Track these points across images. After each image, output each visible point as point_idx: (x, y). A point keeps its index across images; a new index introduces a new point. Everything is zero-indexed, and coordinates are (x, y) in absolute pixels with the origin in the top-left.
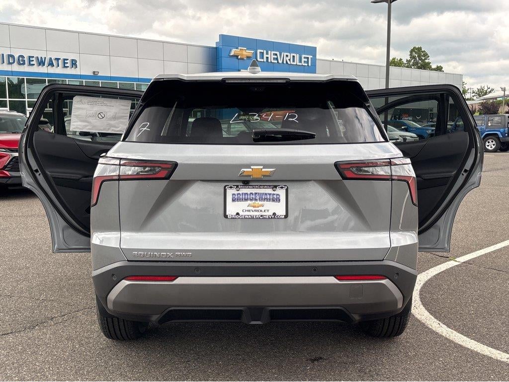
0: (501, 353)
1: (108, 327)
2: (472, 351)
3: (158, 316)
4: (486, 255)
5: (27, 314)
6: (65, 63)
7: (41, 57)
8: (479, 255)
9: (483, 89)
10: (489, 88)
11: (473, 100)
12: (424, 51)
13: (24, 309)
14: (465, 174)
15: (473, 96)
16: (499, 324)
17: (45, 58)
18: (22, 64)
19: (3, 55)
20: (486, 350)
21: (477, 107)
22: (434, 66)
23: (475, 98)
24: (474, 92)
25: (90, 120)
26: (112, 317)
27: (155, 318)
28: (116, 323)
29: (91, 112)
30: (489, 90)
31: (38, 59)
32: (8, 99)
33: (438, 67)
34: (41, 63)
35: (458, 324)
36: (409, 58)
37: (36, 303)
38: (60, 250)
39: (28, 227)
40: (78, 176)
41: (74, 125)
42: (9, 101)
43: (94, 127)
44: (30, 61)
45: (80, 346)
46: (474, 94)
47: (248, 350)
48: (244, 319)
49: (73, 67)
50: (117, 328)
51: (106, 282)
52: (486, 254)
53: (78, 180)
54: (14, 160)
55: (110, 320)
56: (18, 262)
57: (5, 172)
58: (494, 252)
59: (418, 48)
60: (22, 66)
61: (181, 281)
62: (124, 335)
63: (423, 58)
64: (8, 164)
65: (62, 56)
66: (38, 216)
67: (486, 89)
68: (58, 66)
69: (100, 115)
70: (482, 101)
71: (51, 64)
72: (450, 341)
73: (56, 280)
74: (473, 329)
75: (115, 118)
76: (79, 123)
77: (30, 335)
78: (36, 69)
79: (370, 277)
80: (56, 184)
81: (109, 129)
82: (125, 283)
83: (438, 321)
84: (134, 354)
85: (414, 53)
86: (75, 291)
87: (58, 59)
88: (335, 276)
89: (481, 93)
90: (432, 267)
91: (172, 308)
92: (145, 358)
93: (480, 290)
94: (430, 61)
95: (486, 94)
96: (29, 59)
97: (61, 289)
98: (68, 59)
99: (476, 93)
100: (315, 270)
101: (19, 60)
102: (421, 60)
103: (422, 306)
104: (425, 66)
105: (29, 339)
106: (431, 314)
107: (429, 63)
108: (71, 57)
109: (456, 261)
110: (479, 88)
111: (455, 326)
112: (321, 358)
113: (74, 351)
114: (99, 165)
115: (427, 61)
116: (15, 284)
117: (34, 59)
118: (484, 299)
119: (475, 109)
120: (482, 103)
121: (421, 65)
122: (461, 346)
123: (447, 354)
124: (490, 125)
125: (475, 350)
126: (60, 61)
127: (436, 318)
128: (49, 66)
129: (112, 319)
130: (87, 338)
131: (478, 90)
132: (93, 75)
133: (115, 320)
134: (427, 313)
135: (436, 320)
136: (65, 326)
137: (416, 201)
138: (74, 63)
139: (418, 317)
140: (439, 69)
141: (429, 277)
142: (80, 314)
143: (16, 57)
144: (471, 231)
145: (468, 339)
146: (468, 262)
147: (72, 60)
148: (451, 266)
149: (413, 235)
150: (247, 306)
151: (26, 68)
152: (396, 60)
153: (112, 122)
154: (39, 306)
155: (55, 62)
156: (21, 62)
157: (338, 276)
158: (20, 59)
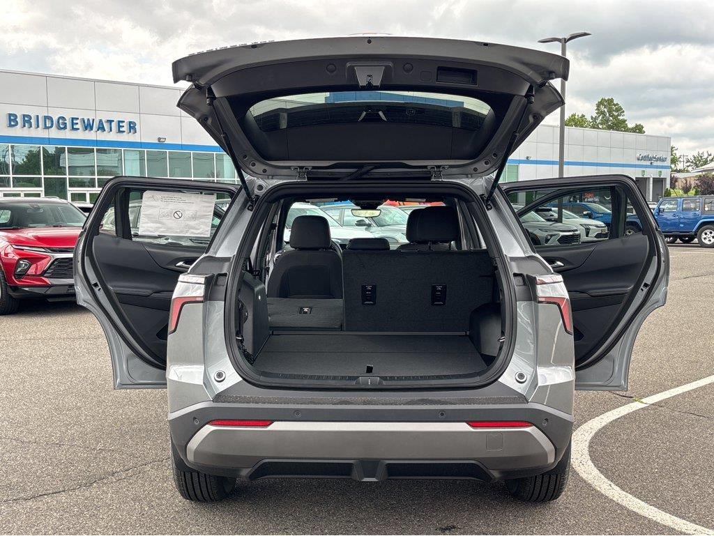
0: (688, 523)
1: (186, 484)
2: (649, 521)
3: (250, 469)
4: (683, 395)
5: (81, 467)
6: (119, 127)
7: (88, 120)
8: (674, 394)
9: (701, 157)
10: (710, 155)
11: (688, 171)
12: (617, 104)
13: (78, 461)
14: (646, 290)
15: (688, 166)
16: (690, 486)
17: (93, 120)
18: (62, 128)
19: (38, 116)
20: (668, 519)
21: (693, 182)
22: (631, 125)
23: (690, 169)
24: (688, 161)
25: (164, 221)
26: (191, 471)
27: (245, 472)
28: (196, 479)
29: (166, 211)
30: (710, 158)
31: (84, 122)
32: (43, 176)
33: (637, 126)
34: (88, 126)
35: (635, 485)
36: (595, 115)
37: (91, 453)
38: (123, 386)
39: (75, 354)
40: (148, 292)
41: (144, 227)
42: (45, 178)
43: (168, 229)
44: (73, 124)
45: (150, 509)
46: (688, 164)
47: (361, 516)
48: (355, 475)
49: (130, 132)
50: (196, 485)
51: (186, 427)
52: (683, 393)
53: (149, 296)
54: (56, 263)
55: (188, 476)
56: (66, 400)
57: (43, 278)
58: (695, 390)
59: (609, 100)
60: (62, 131)
61: (277, 426)
62: (206, 495)
63: (616, 114)
64: (49, 268)
65: (116, 117)
66: (88, 338)
67: (705, 157)
68: (111, 130)
69: (177, 215)
70: (701, 173)
71: (101, 128)
72: (622, 507)
73: (116, 424)
74: (654, 492)
75: (194, 218)
76: (152, 225)
77: (87, 494)
78: (81, 135)
79: (513, 424)
80: (121, 302)
81: (187, 232)
82: (209, 429)
83: (609, 482)
84: (217, 519)
85: (602, 108)
86: (141, 438)
87: (110, 122)
88: (469, 423)
89: (699, 161)
90: (608, 411)
91: (267, 461)
92: (232, 524)
93: (670, 442)
94: (625, 118)
95: (706, 163)
96: (72, 121)
97: (122, 436)
98: (124, 122)
99: (692, 162)
100: (442, 414)
101: (58, 122)
102: (612, 116)
103: (590, 463)
104: (619, 125)
105: (86, 499)
106: (602, 472)
107: (624, 121)
108: (128, 118)
109: (642, 402)
110: (696, 155)
111: (631, 489)
112: (454, 527)
113: (143, 514)
114: (179, 284)
115: (621, 118)
116: (63, 429)
117: (78, 121)
118: (674, 454)
119: (691, 185)
120: (700, 176)
121: (613, 123)
122: (636, 514)
123: (616, 523)
124: (706, 209)
125: (654, 519)
126: (113, 124)
127: (607, 477)
128: (98, 130)
129: (191, 474)
130: (159, 499)
131: (695, 158)
132: (157, 142)
133: (195, 475)
134: (596, 472)
135: (606, 480)
136: (130, 484)
137: (570, 328)
138: (132, 127)
139: (584, 476)
140: (639, 129)
141: (604, 424)
142: (148, 468)
143: (55, 119)
144: (668, 361)
145: (646, 505)
146: (658, 404)
147: (130, 123)
148: (634, 409)
149: (568, 370)
150: (358, 459)
151: (68, 134)
152: (576, 117)
153: (192, 223)
154: (95, 458)
155: (106, 126)
156: (62, 126)
157: (472, 422)
158: (61, 121)
